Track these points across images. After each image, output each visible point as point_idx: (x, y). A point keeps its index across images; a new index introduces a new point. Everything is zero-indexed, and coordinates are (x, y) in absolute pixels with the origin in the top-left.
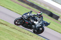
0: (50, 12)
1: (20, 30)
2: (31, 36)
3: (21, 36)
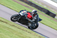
0: (47, 10)
1: (19, 27)
3: (20, 33)
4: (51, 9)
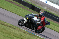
2: (14, 29)
4: (35, 4)
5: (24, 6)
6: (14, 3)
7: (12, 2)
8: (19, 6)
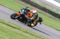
5: (54, 17)
6: (45, 14)
7: (42, 13)
8: (49, 17)
